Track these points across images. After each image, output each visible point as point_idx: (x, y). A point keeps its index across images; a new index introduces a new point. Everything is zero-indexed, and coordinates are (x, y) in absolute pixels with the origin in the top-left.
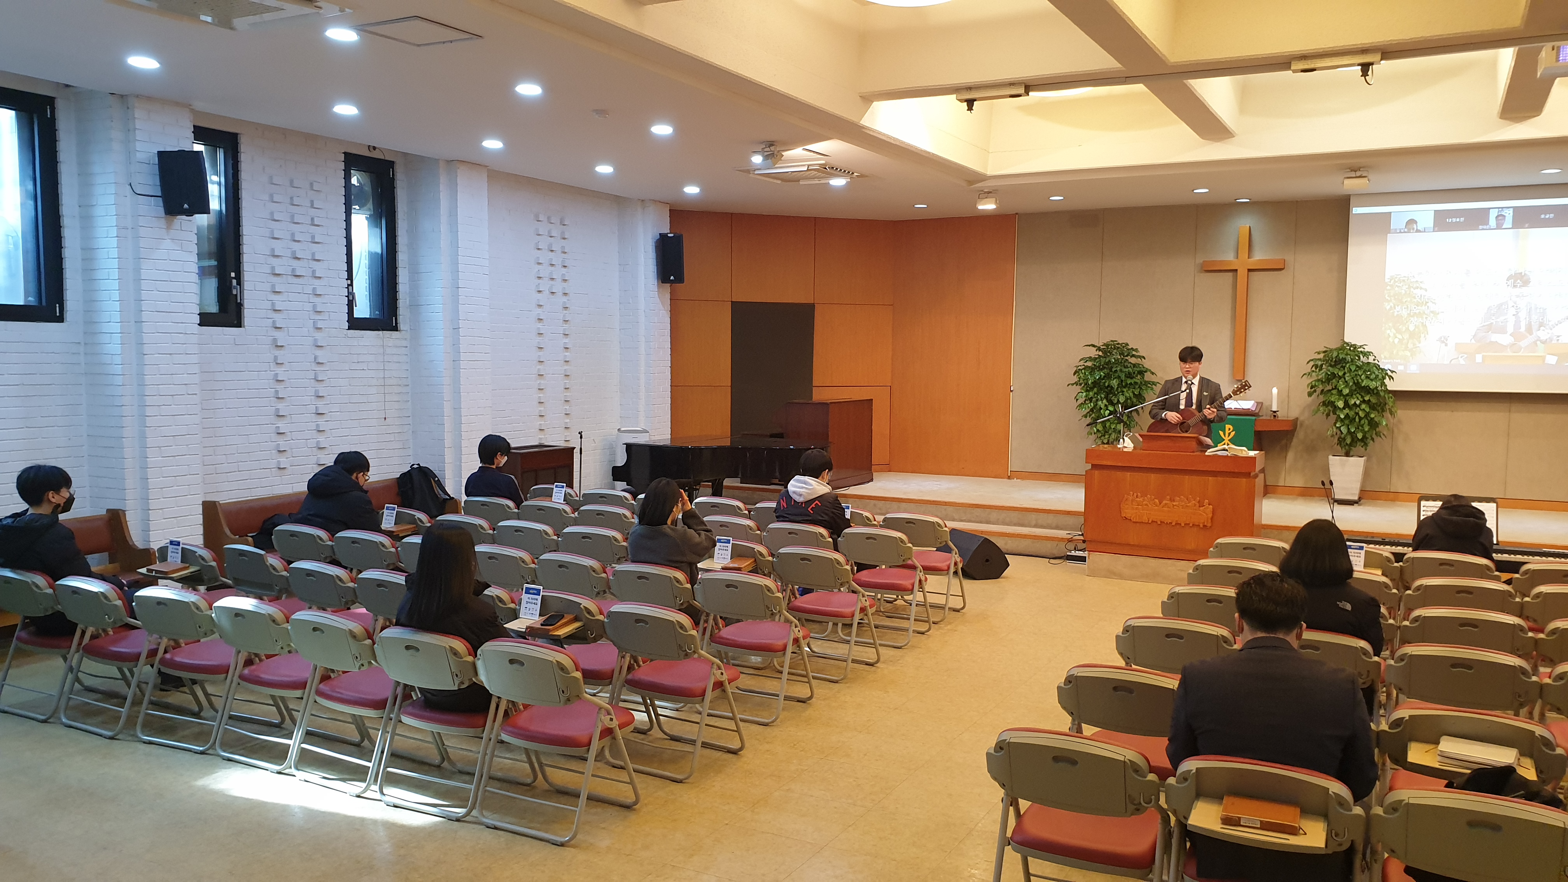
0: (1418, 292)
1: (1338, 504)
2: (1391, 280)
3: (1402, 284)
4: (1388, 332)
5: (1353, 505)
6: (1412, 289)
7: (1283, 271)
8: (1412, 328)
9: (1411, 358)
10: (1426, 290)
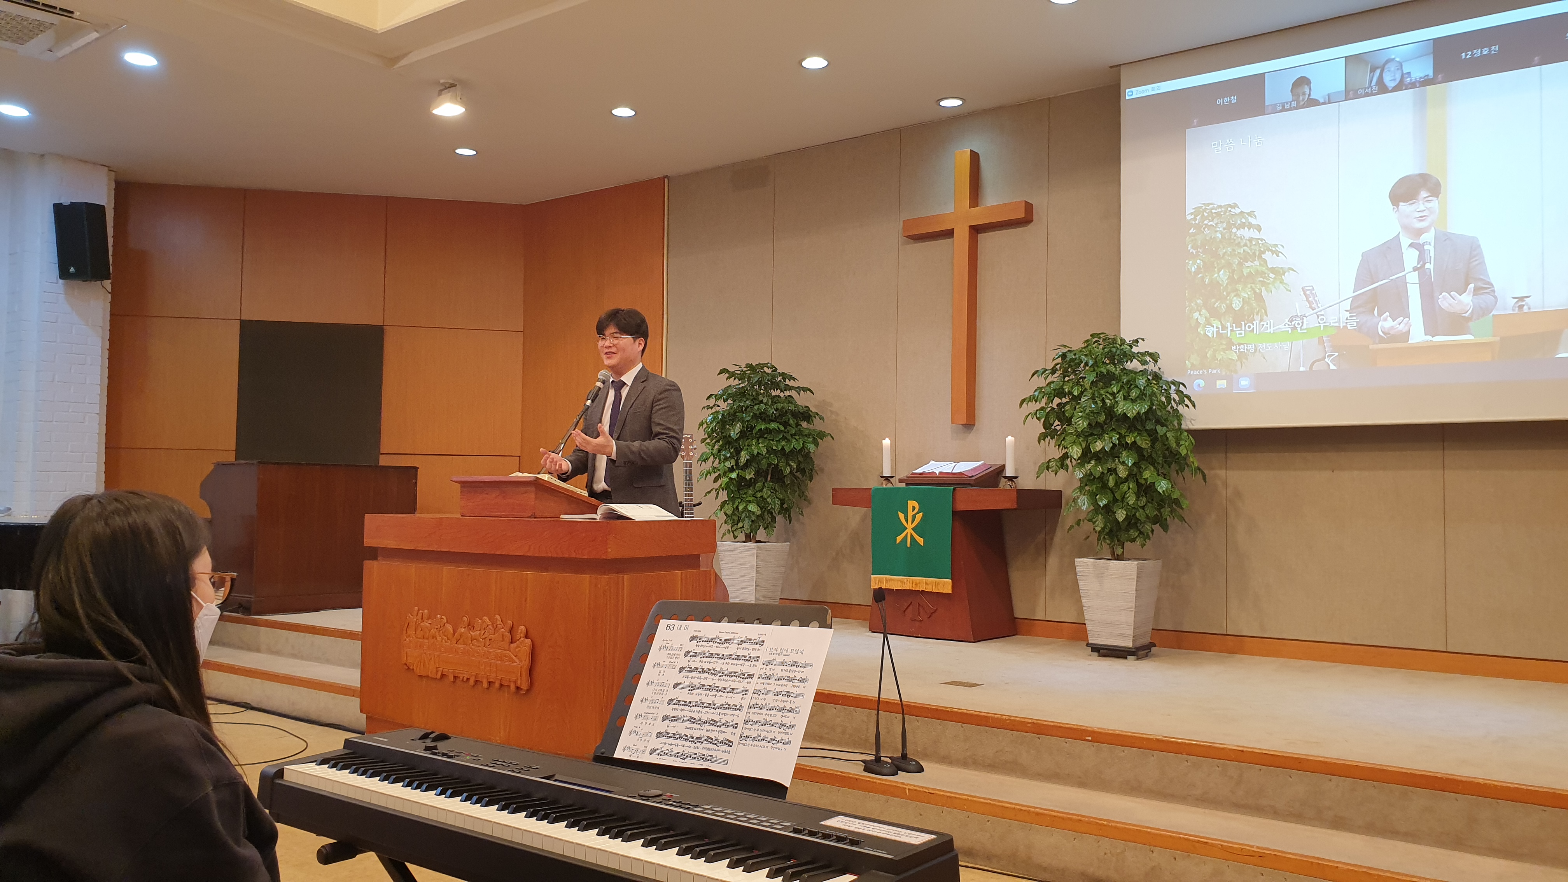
0: (1246, 233)
1: (1099, 656)
2: (1196, 216)
3: (1215, 221)
4: (1196, 315)
5: (1126, 658)
6: (1234, 230)
7: (1030, 226)
8: (1237, 304)
9: (1239, 363)
10: (1259, 229)
